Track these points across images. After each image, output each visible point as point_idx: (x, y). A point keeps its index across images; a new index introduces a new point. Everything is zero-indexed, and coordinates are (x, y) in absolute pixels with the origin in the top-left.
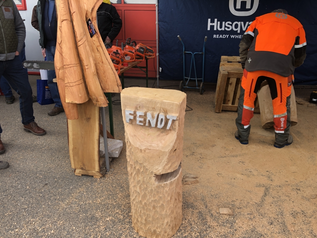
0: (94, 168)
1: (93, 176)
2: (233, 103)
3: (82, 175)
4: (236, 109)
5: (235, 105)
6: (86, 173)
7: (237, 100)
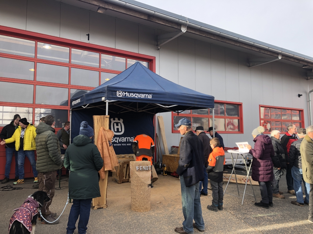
0: (104, 203)
1: (103, 208)
2: (126, 178)
3: (98, 209)
4: (127, 181)
5: (127, 179)
6: (99, 207)
7: (127, 176)
